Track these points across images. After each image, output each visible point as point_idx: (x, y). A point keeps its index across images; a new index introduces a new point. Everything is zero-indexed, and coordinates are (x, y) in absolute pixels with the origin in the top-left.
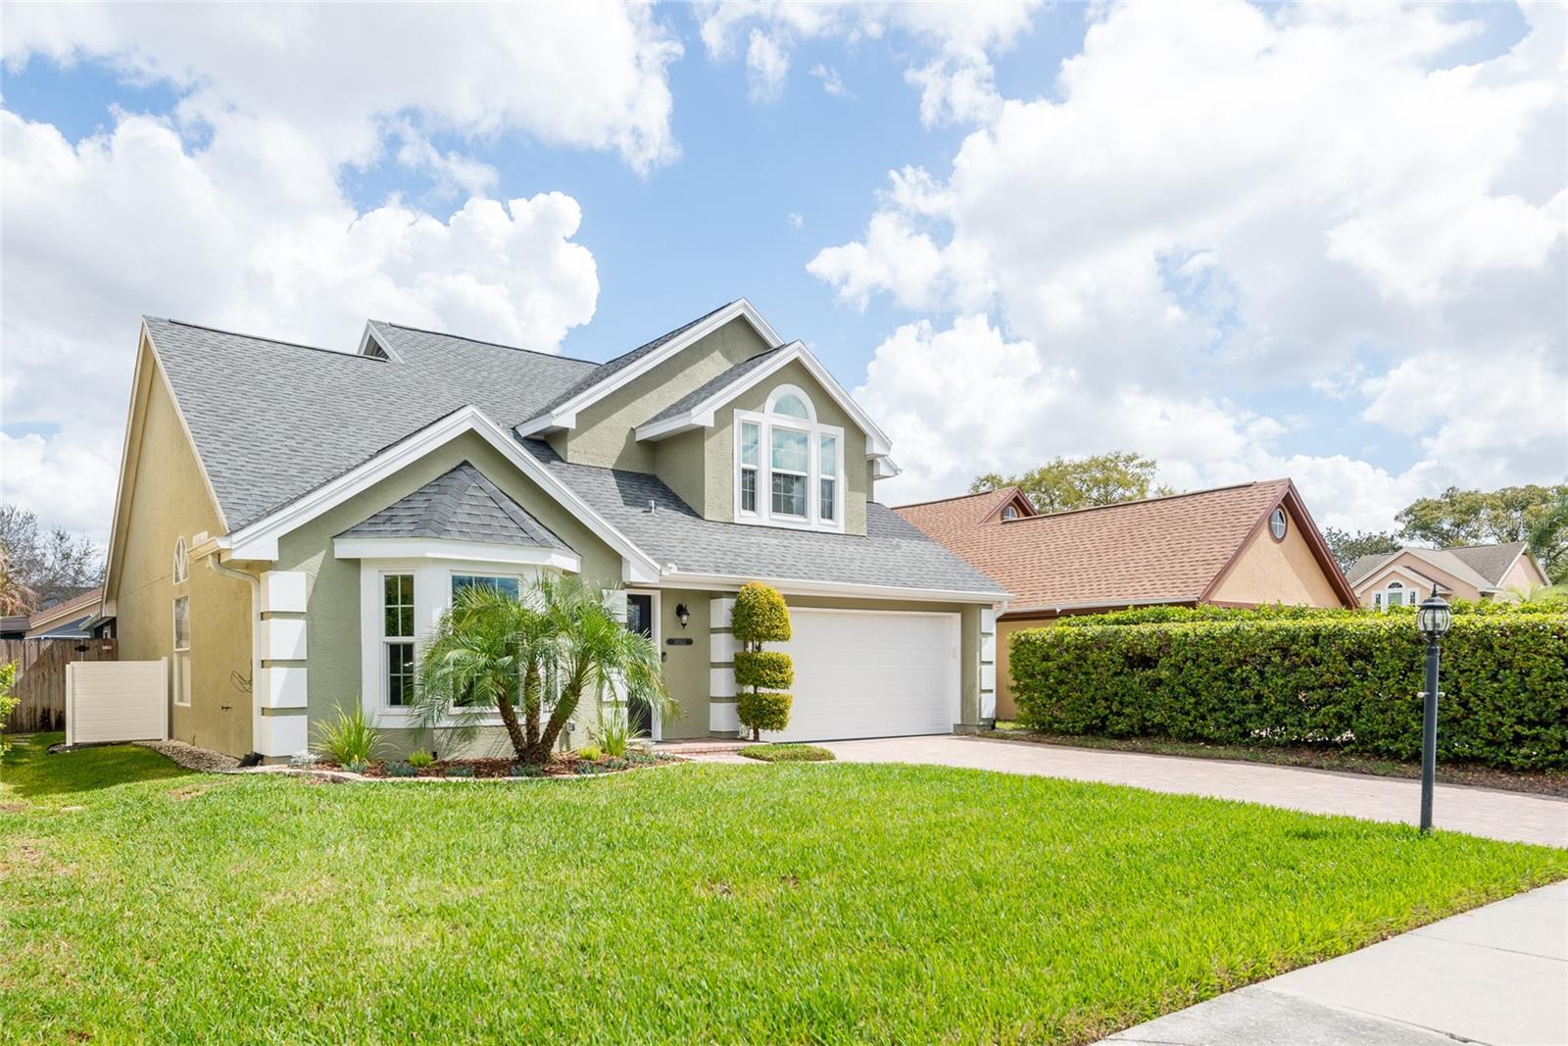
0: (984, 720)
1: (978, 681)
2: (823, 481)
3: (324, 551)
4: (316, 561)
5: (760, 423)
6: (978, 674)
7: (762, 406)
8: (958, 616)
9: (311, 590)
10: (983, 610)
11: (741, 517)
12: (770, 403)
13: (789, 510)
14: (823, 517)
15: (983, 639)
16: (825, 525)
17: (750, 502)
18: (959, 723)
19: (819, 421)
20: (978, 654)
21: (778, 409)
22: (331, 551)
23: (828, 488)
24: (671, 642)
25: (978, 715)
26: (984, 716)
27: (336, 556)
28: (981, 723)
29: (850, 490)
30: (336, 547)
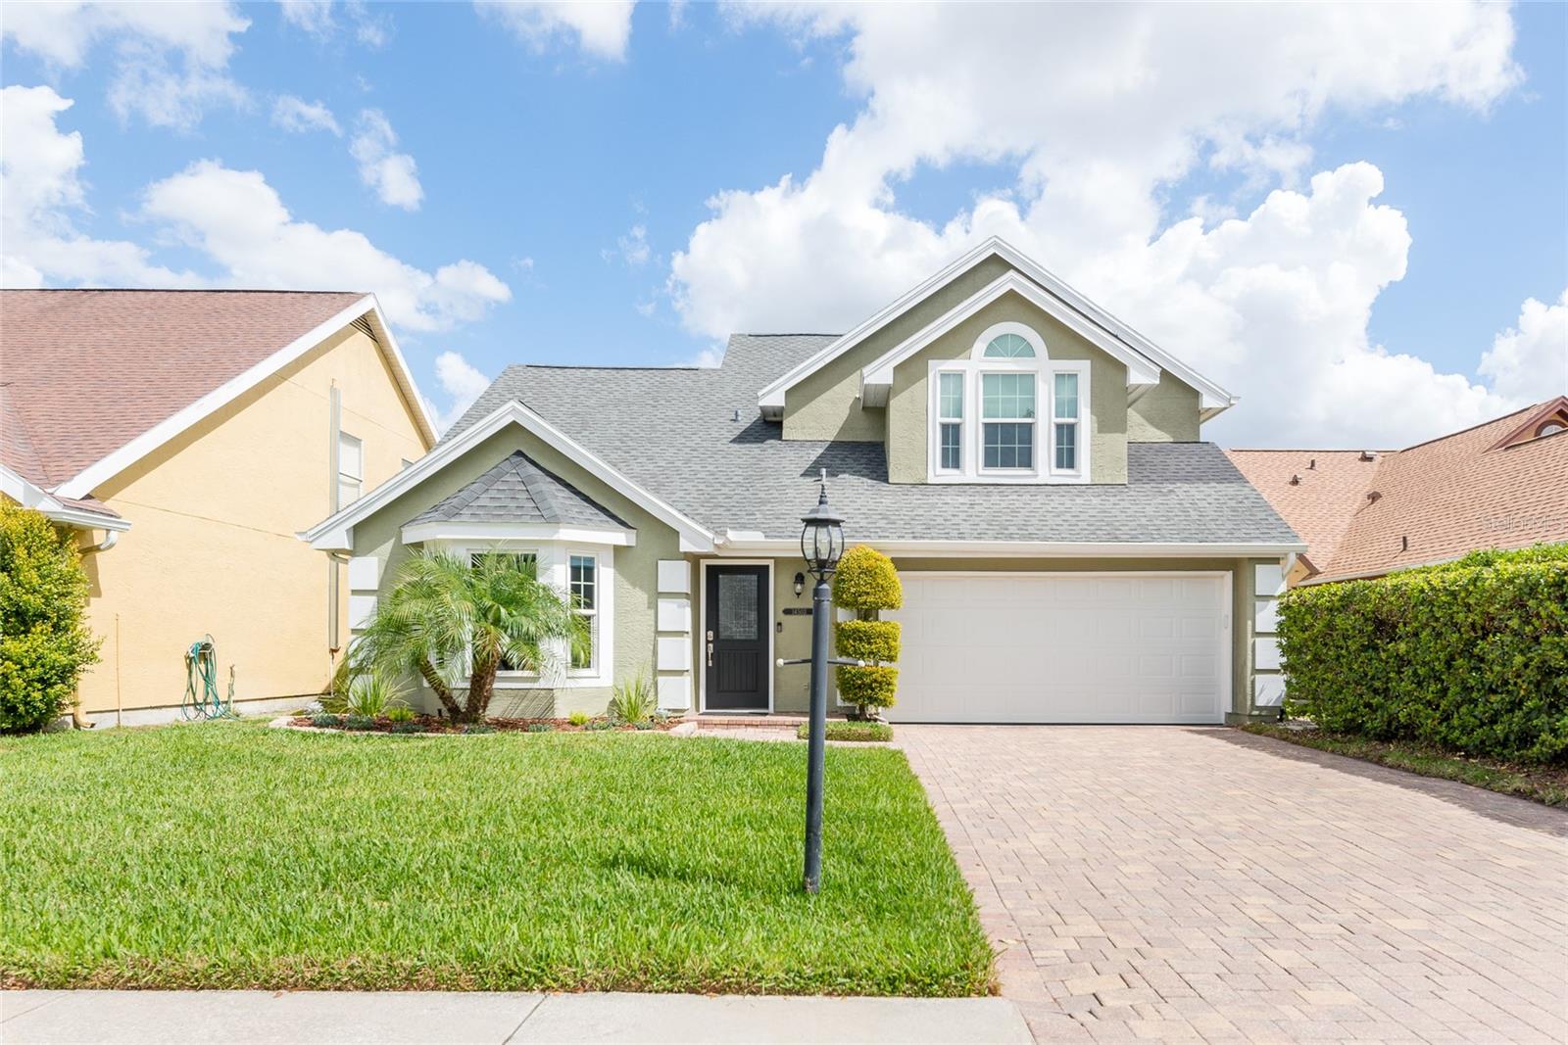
0: (1260, 708)
1: (1250, 657)
2: (1059, 427)
3: (394, 539)
4: (387, 548)
5: (965, 371)
6: (1249, 652)
7: (968, 352)
8: (1229, 575)
9: (382, 571)
10: (1257, 566)
11: (936, 476)
12: (979, 347)
13: (1008, 462)
14: (1060, 465)
15: (1257, 603)
16: (1065, 475)
17: (952, 457)
18: (1230, 711)
19: (1050, 358)
20: (1250, 623)
21: (991, 351)
22: (399, 538)
23: (1066, 435)
24: (788, 612)
25: (1249, 703)
26: (1260, 702)
27: (404, 543)
28: (1256, 713)
29: (1100, 431)
30: (403, 534)
